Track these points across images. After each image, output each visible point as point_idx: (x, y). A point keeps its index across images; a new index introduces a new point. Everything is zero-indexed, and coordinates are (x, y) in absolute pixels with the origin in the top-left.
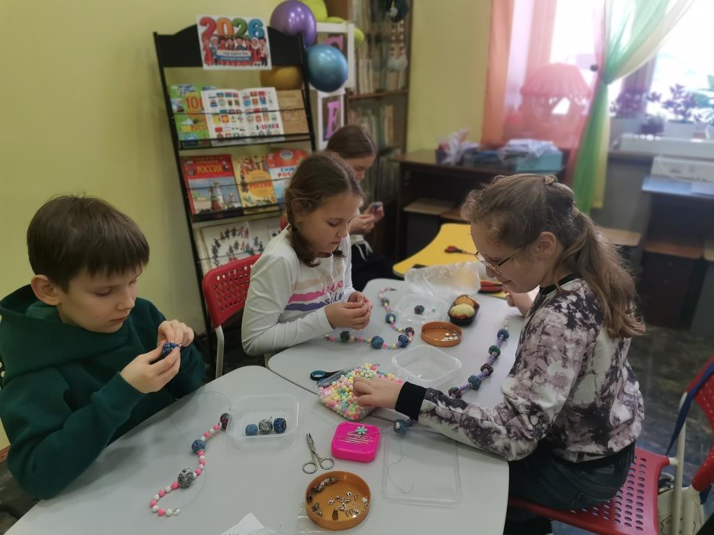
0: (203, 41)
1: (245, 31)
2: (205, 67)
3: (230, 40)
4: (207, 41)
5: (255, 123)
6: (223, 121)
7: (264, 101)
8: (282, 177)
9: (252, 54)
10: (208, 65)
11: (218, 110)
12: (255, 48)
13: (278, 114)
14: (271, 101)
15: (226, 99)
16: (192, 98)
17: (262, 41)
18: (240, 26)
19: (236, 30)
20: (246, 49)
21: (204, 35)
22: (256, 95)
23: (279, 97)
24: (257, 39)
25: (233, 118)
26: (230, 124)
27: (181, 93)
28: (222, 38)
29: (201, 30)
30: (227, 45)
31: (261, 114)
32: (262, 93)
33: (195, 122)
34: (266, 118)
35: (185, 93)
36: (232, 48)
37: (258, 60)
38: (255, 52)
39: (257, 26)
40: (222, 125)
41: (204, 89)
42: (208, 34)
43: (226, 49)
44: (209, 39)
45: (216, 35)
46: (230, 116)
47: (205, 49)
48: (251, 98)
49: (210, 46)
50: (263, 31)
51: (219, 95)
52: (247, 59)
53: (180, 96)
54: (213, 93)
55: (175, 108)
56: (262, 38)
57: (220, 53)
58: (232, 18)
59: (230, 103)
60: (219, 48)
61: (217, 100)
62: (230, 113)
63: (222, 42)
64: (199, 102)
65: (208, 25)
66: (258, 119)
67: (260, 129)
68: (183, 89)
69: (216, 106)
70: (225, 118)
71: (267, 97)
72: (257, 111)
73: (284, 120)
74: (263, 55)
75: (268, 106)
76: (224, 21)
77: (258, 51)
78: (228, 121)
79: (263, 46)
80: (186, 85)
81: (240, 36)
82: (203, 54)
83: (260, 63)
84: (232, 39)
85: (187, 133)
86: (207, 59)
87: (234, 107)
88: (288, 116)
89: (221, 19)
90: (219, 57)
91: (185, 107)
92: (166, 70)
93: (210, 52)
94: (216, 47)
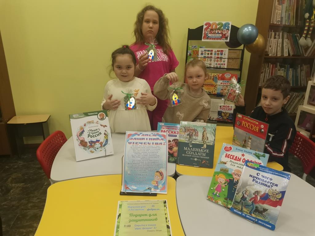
0: (204, 31)
1: (222, 27)
2: (203, 40)
4: (206, 31)
5: (216, 62)
7: (222, 54)
8: (222, 84)
10: (204, 39)
11: (203, 56)
12: (224, 33)
13: (226, 60)
14: (225, 54)
15: (207, 52)
16: (196, 50)
18: (220, 25)
19: (218, 26)
20: (220, 34)
21: (205, 29)
22: (219, 52)
23: (229, 53)
24: (225, 30)
26: (206, 62)
29: (205, 27)
30: (213, 32)
31: (219, 59)
32: (222, 51)
34: (221, 61)
35: (193, 49)
36: (215, 33)
37: (224, 38)
38: (224, 35)
39: (227, 25)
41: (201, 48)
42: (207, 29)
43: (212, 34)
45: (210, 29)
46: (207, 59)
47: (204, 34)
48: (217, 52)
49: (207, 33)
50: (229, 27)
53: (191, 50)
54: (203, 49)
55: (188, 54)
56: (228, 29)
57: (209, 35)
58: (217, 22)
59: (208, 54)
61: (204, 52)
64: (198, 52)
65: (208, 25)
67: (217, 65)
69: (203, 54)
70: (205, 60)
71: (223, 53)
73: (228, 62)
75: (223, 56)
77: (225, 35)
79: (227, 32)
80: (194, 46)
82: (203, 35)
86: (204, 37)
87: (209, 56)
88: (231, 61)
89: (213, 23)
90: (209, 36)
91: (192, 54)
92: (189, 41)
93: (206, 35)
94: (209, 33)
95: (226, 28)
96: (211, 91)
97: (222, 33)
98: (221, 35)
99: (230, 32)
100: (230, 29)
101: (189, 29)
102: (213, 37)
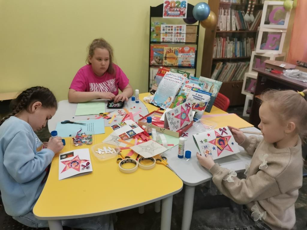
1: (179, 5)
2: (164, 17)
3: (173, 8)
4: (166, 9)
5: (176, 37)
6: (166, 36)
7: (181, 30)
8: (182, 57)
9: (180, 13)
10: (165, 16)
11: (164, 32)
12: (182, 11)
13: (185, 35)
14: (183, 30)
15: (168, 28)
16: (158, 27)
17: (185, 8)
18: (178, 3)
19: (176, 5)
20: (178, 11)
22: (179, 28)
23: (187, 28)
26: (168, 37)
28: (171, 7)
29: (165, 5)
30: (172, 10)
31: (179, 34)
33: (157, 35)
34: (180, 36)
36: (174, 11)
37: (182, 15)
38: (181, 12)
39: (184, 3)
41: (162, 24)
42: (166, 7)
43: (172, 11)
44: (167, 8)
46: (168, 34)
47: (165, 11)
48: (177, 28)
49: (167, 10)
50: (186, 5)
51: (166, 27)
52: (178, 15)
53: (154, 26)
54: (164, 26)
55: (152, 30)
56: (185, 7)
57: (169, 12)
58: (175, 1)
60: (169, 11)
61: (165, 28)
63: (171, 9)
64: (160, 28)
65: (167, 3)
66: (177, 36)
67: (177, 40)
68: (155, 24)
69: (164, 30)
71: (182, 28)
73: (186, 37)
74: (184, 13)
75: (182, 32)
76: (172, 2)
77: (182, 12)
80: (157, 22)
81: (177, 7)
82: (164, 13)
83: (182, 16)
85: (154, 39)
86: (165, 15)
87: (170, 31)
88: (188, 35)
90: (169, 14)
91: (155, 30)
92: (152, 18)
93: (166, 12)
94: (168, 10)
95: (183, 6)
96: (173, 63)
97: (180, 11)
98: (179, 13)
99: (186, 10)
100: (187, 7)
101: (151, 7)
102: (173, 15)
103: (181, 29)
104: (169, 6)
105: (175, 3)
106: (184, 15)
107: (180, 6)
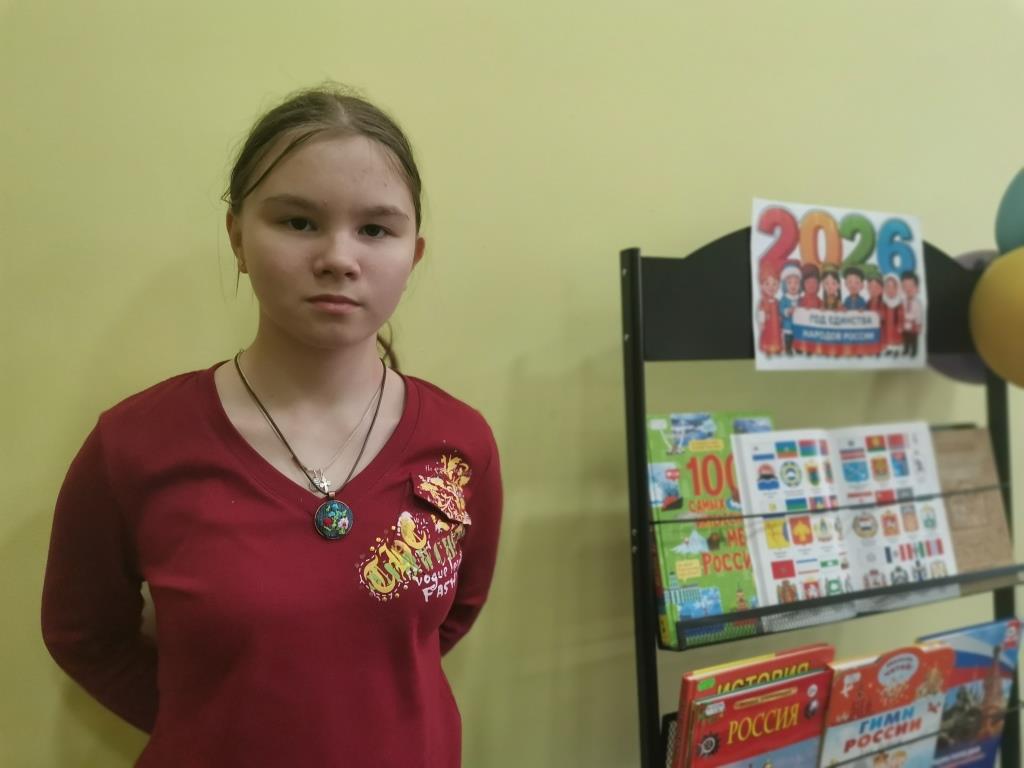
0: (762, 281)
1: (868, 255)
3: (830, 279)
4: (771, 280)
5: (881, 540)
6: (797, 540)
7: (903, 470)
9: (883, 322)
10: (768, 354)
11: (778, 500)
12: (892, 303)
14: (919, 466)
15: (801, 462)
16: (707, 460)
17: (909, 282)
18: (858, 237)
19: (849, 247)
20: (868, 306)
21: (765, 261)
22: (882, 447)
23: (940, 453)
24: (895, 276)
25: (823, 525)
26: (816, 549)
27: (676, 444)
28: (812, 272)
29: (760, 245)
30: (820, 295)
31: (896, 510)
32: (896, 441)
33: (713, 543)
34: (910, 520)
35: (685, 443)
37: (896, 339)
38: (891, 317)
39: (897, 239)
40: (792, 552)
41: (740, 429)
42: (777, 259)
43: (819, 305)
44: (777, 276)
45: (796, 263)
46: (814, 520)
47: (763, 305)
48: (870, 456)
49: (779, 295)
50: (910, 255)
51: (785, 449)
52: (870, 336)
56: (908, 274)
57: (802, 317)
58: (839, 213)
59: (813, 475)
60: (802, 303)
61: (777, 465)
62: (816, 511)
63: (811, 282)
65: (778, 231)
68: (682, 428)
69: (775, 485)
70: (801, 529)
71: (909, 453)
72: (885, 499)
73: (954, 526)
74: (908, 326)
75: (912, 481)
76: (819, 221)
77: (898, 314)
78: (809, 539)
79: (910, 298)
82: (758, 319)
83: (900, 348)
84: (836, 276)
86: (766, 336)
87: (823, 489)
88: (962, 511)
89: (809, 215)
90: (798, 329)
91: (686, 492)
92: (653, 371)
93: (778, 314)
94: (793, 298)
95: (897, 261)
97: (878, 304)
98: (874, 319)
100: (920, 270)
102: (829, 337)
103: (904, 458)
104: (796, 255)
105: (841, 235)
106: (909, 340)
107: (873, 260)
